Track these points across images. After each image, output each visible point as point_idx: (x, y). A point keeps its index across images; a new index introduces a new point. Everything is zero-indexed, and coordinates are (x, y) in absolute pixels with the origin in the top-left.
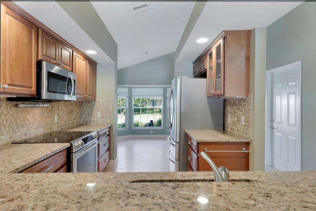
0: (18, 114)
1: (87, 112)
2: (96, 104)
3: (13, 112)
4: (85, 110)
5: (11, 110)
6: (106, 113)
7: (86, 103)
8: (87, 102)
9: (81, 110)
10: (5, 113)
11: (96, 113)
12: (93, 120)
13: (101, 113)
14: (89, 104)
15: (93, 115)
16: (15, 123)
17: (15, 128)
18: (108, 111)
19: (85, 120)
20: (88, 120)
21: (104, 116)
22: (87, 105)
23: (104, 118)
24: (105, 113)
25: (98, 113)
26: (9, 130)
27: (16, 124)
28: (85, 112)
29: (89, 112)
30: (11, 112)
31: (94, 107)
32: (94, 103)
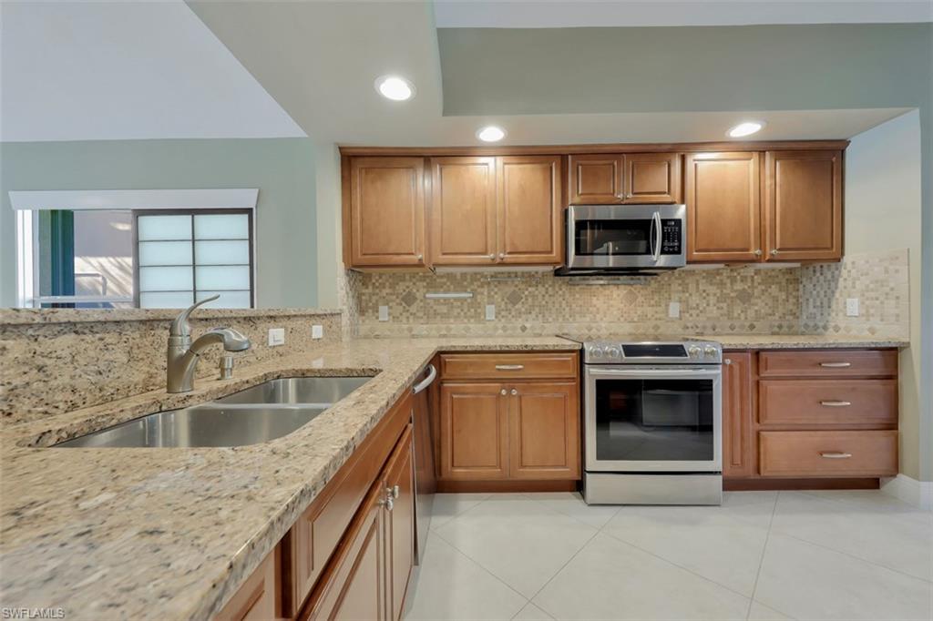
0: (574, 295)
1: (814, 300)
2: (844, 273)
3: (564, 292)
4: (811, 292)
5: (561, 289)
6: (882, 303)
7: (812, 273)
8: (814, 271)
9: (801, 293)
10: (551, 293)
11: (845, 303)
12: (833, 324)
13: (863, 303)
14: (822, 274)
15: (834, 306)
16: (567, 309)
17: (567, 316)
18: (887, 294)
19: (811, 324)
20: (821, 324)
21: (872, 311)
22: (815, 279)
23: (871, 318)
24: (878, 302)
25: (849, 300)
26: (557, 316)
27: (571, 309)
28: (811, 300)
29: (822, 299)
30: (560, 292)
31: (837, 284)
32: (837, 269)
